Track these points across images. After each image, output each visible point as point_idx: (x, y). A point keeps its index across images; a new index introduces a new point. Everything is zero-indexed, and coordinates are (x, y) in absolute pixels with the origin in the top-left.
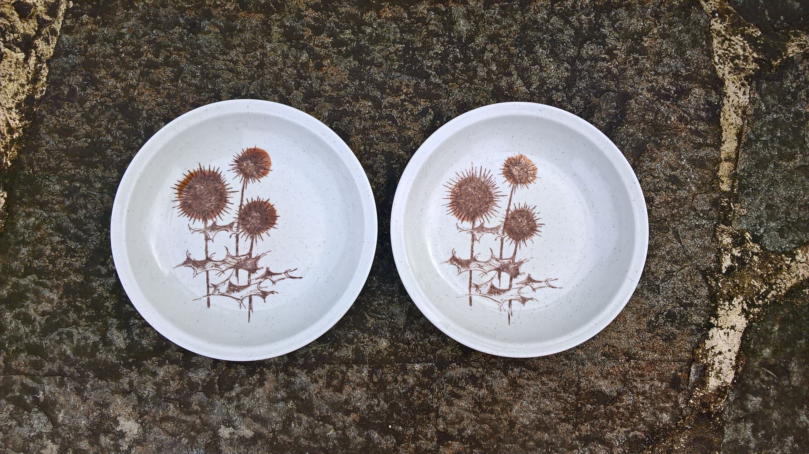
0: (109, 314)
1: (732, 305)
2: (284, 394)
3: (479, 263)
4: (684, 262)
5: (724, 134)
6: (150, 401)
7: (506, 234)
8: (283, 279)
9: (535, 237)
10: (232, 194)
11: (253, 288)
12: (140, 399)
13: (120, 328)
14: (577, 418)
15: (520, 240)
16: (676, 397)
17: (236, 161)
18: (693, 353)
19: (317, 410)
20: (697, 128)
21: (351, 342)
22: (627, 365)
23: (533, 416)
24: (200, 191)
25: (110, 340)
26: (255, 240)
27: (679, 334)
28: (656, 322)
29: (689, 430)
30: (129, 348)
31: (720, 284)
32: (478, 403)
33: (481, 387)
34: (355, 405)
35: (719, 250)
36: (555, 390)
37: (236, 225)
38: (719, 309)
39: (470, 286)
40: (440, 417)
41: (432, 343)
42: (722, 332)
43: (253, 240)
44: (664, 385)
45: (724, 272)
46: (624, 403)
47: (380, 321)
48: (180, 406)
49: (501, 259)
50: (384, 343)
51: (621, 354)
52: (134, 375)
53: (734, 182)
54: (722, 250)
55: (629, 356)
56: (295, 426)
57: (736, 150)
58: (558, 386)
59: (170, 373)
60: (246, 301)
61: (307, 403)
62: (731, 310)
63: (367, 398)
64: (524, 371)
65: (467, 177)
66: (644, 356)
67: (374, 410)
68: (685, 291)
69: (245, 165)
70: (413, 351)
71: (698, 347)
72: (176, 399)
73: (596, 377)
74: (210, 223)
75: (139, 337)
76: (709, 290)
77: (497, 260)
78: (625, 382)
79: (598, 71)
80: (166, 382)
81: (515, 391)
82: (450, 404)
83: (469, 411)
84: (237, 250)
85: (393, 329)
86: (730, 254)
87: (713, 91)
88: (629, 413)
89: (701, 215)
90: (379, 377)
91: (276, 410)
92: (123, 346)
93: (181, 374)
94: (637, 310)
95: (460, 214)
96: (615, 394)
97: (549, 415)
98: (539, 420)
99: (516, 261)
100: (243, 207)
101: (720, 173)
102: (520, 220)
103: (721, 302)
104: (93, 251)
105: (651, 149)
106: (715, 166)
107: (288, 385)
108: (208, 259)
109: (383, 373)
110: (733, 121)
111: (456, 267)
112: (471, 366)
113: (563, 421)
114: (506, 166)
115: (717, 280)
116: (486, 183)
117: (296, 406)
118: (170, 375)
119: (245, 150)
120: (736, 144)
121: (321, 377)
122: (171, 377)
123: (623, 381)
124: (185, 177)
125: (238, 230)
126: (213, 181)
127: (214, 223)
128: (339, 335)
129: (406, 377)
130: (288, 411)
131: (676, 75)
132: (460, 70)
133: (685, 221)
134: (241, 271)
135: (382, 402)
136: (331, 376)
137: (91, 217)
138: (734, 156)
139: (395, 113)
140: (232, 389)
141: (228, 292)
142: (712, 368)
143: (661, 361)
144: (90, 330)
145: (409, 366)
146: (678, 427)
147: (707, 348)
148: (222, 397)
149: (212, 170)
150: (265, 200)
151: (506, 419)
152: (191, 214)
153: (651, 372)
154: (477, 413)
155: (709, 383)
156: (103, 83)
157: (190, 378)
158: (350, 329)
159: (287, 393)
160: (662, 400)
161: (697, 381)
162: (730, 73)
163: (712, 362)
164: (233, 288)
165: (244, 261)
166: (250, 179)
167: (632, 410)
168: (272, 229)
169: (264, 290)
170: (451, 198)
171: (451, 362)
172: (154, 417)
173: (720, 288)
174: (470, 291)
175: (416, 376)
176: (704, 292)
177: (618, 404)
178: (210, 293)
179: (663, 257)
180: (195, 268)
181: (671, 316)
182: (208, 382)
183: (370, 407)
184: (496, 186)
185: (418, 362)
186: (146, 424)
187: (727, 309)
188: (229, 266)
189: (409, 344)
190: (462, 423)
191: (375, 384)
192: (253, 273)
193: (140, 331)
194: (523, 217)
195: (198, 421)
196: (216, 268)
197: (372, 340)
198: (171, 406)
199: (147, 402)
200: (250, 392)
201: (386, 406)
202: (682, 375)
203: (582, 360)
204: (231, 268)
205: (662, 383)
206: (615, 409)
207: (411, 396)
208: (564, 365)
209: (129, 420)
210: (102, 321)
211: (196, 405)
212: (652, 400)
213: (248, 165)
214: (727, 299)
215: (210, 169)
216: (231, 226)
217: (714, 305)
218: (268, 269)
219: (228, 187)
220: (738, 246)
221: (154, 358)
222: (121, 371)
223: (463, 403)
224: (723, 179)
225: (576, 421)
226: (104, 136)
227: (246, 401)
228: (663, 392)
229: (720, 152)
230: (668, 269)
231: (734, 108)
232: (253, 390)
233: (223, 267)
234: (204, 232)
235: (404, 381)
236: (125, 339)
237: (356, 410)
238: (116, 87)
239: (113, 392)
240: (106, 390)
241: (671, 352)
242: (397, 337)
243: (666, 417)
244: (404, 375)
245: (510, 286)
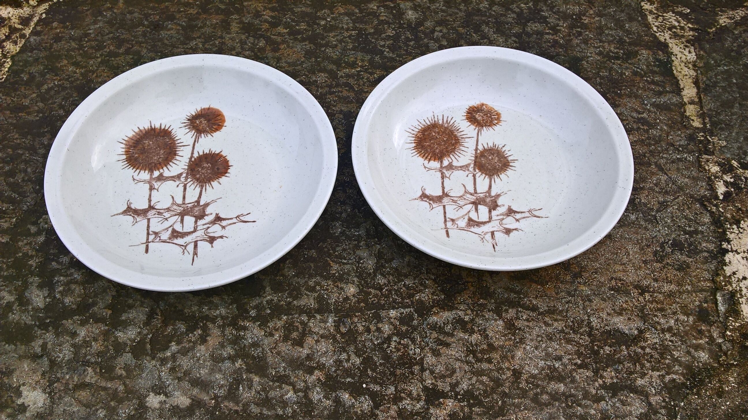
0: (32, 274)
1: (742, 228)
2: (232, 352)
3: (452, 198)
4: (676, 193)
5: (680, 82)
6: (64, 365)
7: (477, 171)
8: (235, 223)
9: (509, 172)
10: (182, 148)
11: (200, 233)
12: (53, 363)
13: (40, 287)
14: (596, 363)
15: (493, 175)
16: (709, 331)
17: (189, 120)
18: (713, 281)
19: (272, 368)
20: (653, 80)
21: (313, 289)
22: (641, 299)
23: (542, 363)
24: (148, 146)
25: (28, 300)
26: (204, 188)
27: (691, 262)
28: (663, 252)
29: (736, 366)
30: (48, 308)
31: (721, 209)
32: (471, 350)
33: (472, 332)
34: (319, 361)
35: (709, 178)
36: (562, 331)
37: (184, 175)
38: (728, 233)
39: (445, 221)
40: (426, 370)
41: (408, 287)
42: (739, 257)
43: (202, 188)
44: (691, 319)
45: (721, 197)
46: (649, 342)
47: (346, 266)
48: (101, 370)
49: (476, 193)
50: (352, 289)
51: (631, 287)
52: (50, 336)
53: (704, 120)
54: (713, 177)
55: (643, 290)
56: (244, 390)
57: (697, 95)
58: (565, 326)
59: (92, 333)
60: (191, 248)
61: (259, 362)
62: (741, 233)
63: (334, 351)
64: (520, 312)
65: (429, 124)
66: (659, 288)
67: (344, 367)
68: (686, 219)
69: (198, 122)
70: (387, 296)
71: (718, 275)
72: (96, 363)
73: (609, 314)
74: (156, 174)
75: (62, 295)
76: (711, 216)
77: (471, 194)
78: (644, 318)
79: (545, 42)
80: (86, 344)
81: (514, 334)
82: (436, 353)
83: (462, 361)
84: (184, 198)
85: (362, 274)
86: (722, 181)
87: (659, 51)
88: (658, 353)
89: (681, 149)
90: (348, 326)
91: (220, 370)
92: (41, 305)
93: (106, 334)
94: (638, 241)
95: (426, 155)
96: (636, 332)
97: (561, 360)
98: (549, 367)
99: (493, 193)
100: (193, 159)
101: (688, 114)
102: (490, 158)
103: (729, 226)
104: (26, 211)
105: (613, 98)
106: (681, 108)
107: (236, 341)
108: (151, 208)
109: (352, 323)
110: (687, 73)
111: (428, 204)
112: (457, 309)
113: (580, 367)
114: (468, 113)
115: (716, 206)
116: (450, 128)
117: (246, 366)
118: (93, 335)
119: (199, 109)
120: (695, 90)
121: (277, 330)
122: (94, 338)
123: (641, 317)
124: (134, 134)
125: (186, 180)
126: (163, 136)
127: (161, 175)
128: (298, 283)
129: (380, 325)
130: (235, 372)
131: (621, 42)
132: (412, 47)
133: (665, 156)
134: (186, 218)
135: (353, 356)
136: (289, 328)
137: (30, 180)
138: (696, 100)
139: (351, 81)
140: (167, 347)
141: (170, 238)
142: (741, 294)
143: (680, 292)
144: (6, 289)
145: (383, 313)
146: (721, 365)
147: (728, 275)
148: (153, 359)
149: (163, 127)
150: (217, 152)
151: (508, 369)
152: (137, 167)
153: (672, 305)
154: (471, 362)
155: (742, 311)
156: (63, 70)
157: (116, 338)
158: (311, 276)
159: (235, 350)
160: (693, 336)
161: (727, 311)
162: (670, 38)
163: (738, 288)
164: (176, 234)
165: (191, 208)
166: (202, 135)
167: (661, 349)
168: (223, 177)
169: (212, 235)
170: (415, 143)
171: (432, 307)
172: (67, 384)
173: (723, 213)
174: (446, 225)
175: (391, 323)
176: (707, 219)
177: (643, 344)
178: (150, 240)
179: (651, 189)
180: (136, 216)
181: (677, 245)
182: (138, 342)
183: (338, 363)
184: (460, 130)
185: (394, 308)
186: (56, 393)
187: (737, 232)
188: (174, 213)
189: (381, 289)
190: (455, 375)
191: (343, 335)
192: (200, 219)
193: (64, 288)
194: (493, 154)
195: (121, 388)
196: (159, 216)
197: (337, 287)
198: (90, 370)
199: (61, 367)
200: (188, 351)
201: (358, 361)
202: (708, 306)
203: (588, 296)
204: (176, 215)
205: (688, 317)
206: (640, 350)
207: (388, 347)
208: (567, 302)
209: (34, 389)
210: (22, 281)
211: (120, 368)
212: (682, 337)
213: (201, 122)
214: (734, 223)
215: (161, 127)
216: (179, 176)
217: (721, 230)
218: (217, 214)
219: (179, 141)
220: (728, 173)
221: (77, 317)
222: (35, 333)
223: (452, 352)
224: (692, 118)
225: (596, 367)
226: (56, 111)
227: (185, 362)
228: (692, 327)
229: (682, 97)
230: (661, 199)
231: (684, 64)
232: (193, 348)
233: (167, 215)
234: (149, 182)
235: (378, 330)
236: (45, 298)
237: (321, 367)
238: (75, 73)
239: (21, 358)
240: (13, 355)
241: (688, 281)
242: (366, 282)
243: (704, 356)
244: (378, 323)
245: (490, 218)
